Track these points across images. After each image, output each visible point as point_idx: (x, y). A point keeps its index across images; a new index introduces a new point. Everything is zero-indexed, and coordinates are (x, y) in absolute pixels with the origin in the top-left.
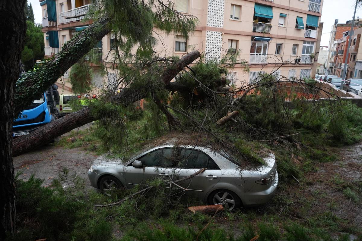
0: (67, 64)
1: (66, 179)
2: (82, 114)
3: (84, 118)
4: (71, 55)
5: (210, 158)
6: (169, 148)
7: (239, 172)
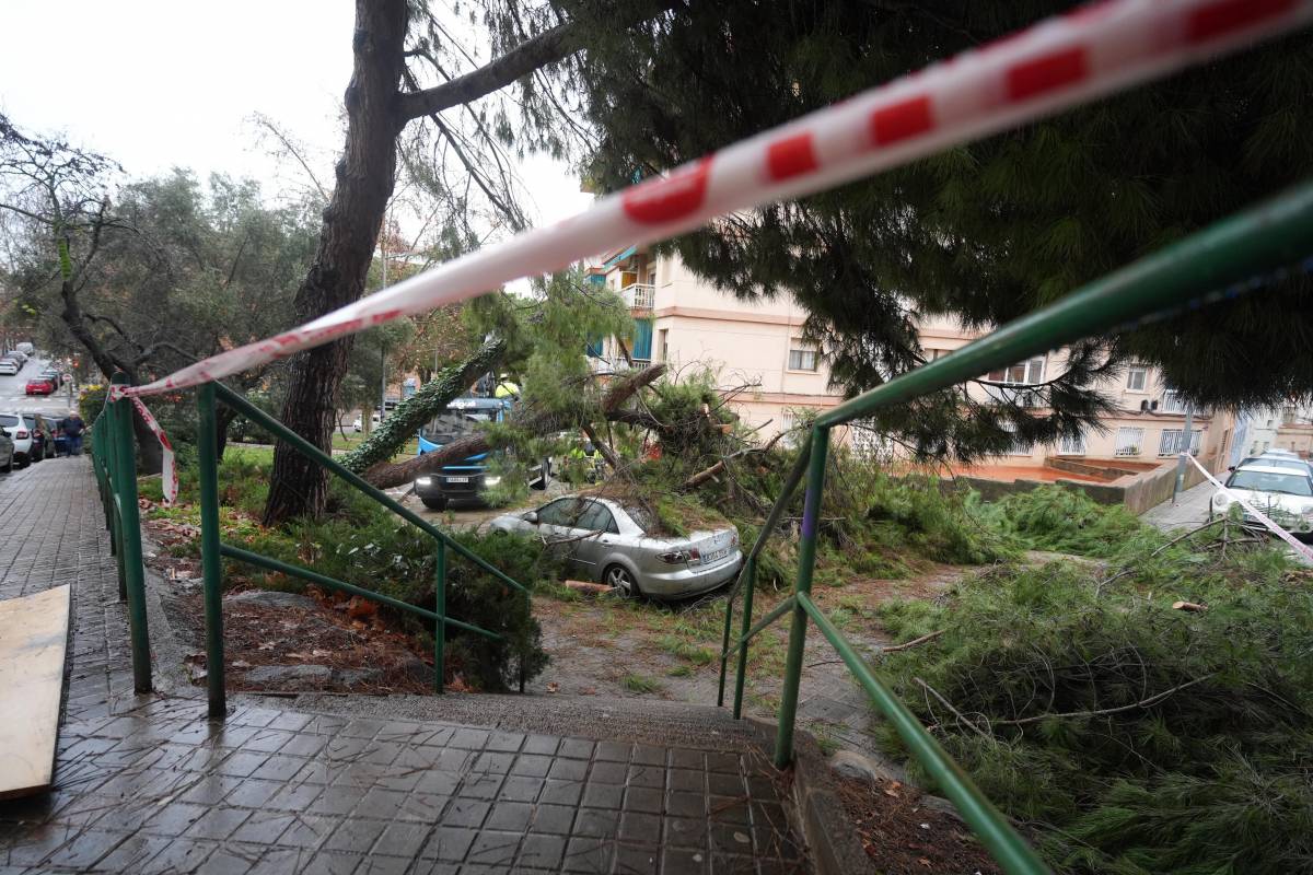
5: (612, 517)
6: (572, 499)
7: (639, 540)
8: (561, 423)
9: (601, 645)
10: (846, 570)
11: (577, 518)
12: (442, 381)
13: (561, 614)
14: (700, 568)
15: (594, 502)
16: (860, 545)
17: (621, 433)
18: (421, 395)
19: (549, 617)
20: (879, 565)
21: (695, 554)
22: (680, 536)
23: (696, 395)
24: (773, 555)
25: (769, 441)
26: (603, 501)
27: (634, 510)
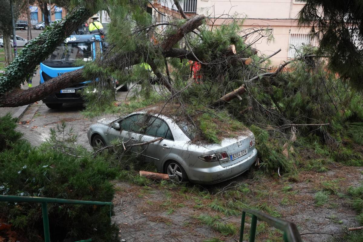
0: (71, 26)
1: (63, 131)
2: (77, 73)
3: (78, 77)
4: (75, 18)
5: (169, 129)
6: (142, 115)
7: (187, 145)
8: (133, 60)
9: (162, 221)
10: (329, 160)
11: (145, 129)
12: (50, 33)
13: (137, 196)
14: (228, 164)
15: (157, 118)
16: (339, 142)
17: (175, 64)
18: (36, 42)
19: (128, 199)
20: (351, 156)
21: (225, 155)
22: (215, 143)
23: (225, 38)
24: (278, 151)
25: (278, 67)
26: (163, 117)
27: (183, 124)
